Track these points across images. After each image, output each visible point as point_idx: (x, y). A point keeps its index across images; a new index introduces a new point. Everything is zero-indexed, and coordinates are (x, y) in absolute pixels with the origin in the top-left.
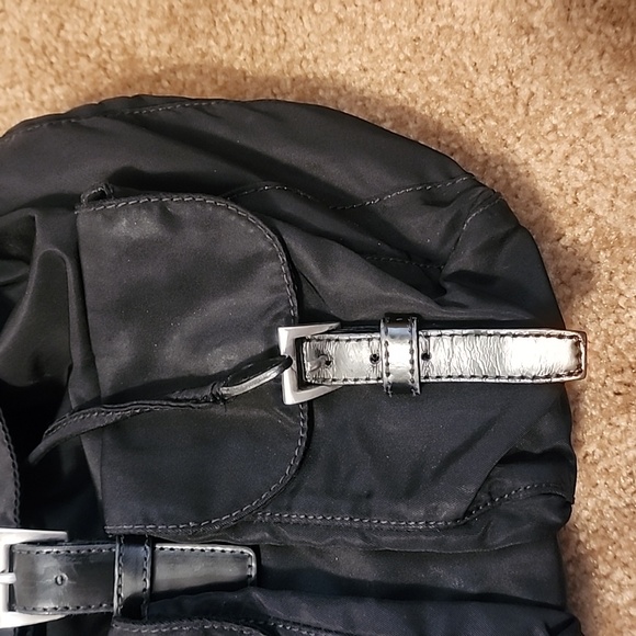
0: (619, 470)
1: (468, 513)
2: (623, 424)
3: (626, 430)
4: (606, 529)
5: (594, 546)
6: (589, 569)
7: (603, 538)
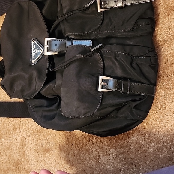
0: (167, 28)
1: (133, 28)
2: (168, 19)
3: (168, 20)
4: (164, 40)
5: (162, 43)
6: (161, 48)
7: (164, 42)
